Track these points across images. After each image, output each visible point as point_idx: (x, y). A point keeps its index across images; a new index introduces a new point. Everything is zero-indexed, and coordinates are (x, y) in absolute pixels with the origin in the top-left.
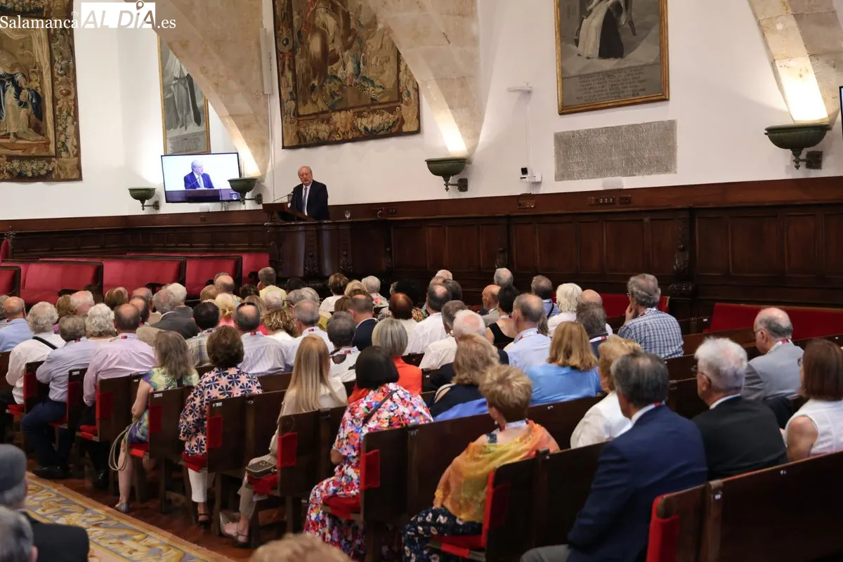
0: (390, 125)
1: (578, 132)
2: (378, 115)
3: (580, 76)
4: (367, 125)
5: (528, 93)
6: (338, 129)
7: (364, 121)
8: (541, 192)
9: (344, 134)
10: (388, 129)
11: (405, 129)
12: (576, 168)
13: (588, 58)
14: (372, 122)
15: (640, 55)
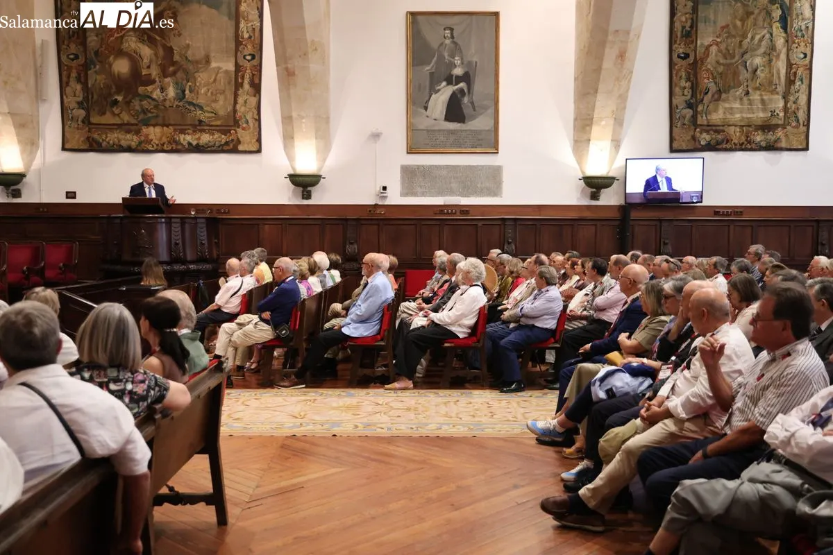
0: (222, 143)
1: (423, 166)
2: (208, 135)
3: (428, 131)
4: (191, 141)
5: (376, 136)
6: (152, 140)
7: (188, 138)
8: (386, 204)
9: (157, 145)
10: (219, 147)
11: (241, 148)
12: (419, 190)
13: (435, 120)
14: (199, 138)
15: (479, 123)
